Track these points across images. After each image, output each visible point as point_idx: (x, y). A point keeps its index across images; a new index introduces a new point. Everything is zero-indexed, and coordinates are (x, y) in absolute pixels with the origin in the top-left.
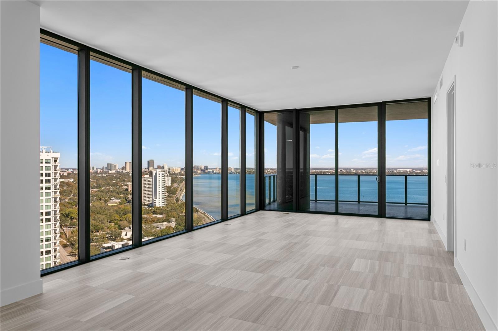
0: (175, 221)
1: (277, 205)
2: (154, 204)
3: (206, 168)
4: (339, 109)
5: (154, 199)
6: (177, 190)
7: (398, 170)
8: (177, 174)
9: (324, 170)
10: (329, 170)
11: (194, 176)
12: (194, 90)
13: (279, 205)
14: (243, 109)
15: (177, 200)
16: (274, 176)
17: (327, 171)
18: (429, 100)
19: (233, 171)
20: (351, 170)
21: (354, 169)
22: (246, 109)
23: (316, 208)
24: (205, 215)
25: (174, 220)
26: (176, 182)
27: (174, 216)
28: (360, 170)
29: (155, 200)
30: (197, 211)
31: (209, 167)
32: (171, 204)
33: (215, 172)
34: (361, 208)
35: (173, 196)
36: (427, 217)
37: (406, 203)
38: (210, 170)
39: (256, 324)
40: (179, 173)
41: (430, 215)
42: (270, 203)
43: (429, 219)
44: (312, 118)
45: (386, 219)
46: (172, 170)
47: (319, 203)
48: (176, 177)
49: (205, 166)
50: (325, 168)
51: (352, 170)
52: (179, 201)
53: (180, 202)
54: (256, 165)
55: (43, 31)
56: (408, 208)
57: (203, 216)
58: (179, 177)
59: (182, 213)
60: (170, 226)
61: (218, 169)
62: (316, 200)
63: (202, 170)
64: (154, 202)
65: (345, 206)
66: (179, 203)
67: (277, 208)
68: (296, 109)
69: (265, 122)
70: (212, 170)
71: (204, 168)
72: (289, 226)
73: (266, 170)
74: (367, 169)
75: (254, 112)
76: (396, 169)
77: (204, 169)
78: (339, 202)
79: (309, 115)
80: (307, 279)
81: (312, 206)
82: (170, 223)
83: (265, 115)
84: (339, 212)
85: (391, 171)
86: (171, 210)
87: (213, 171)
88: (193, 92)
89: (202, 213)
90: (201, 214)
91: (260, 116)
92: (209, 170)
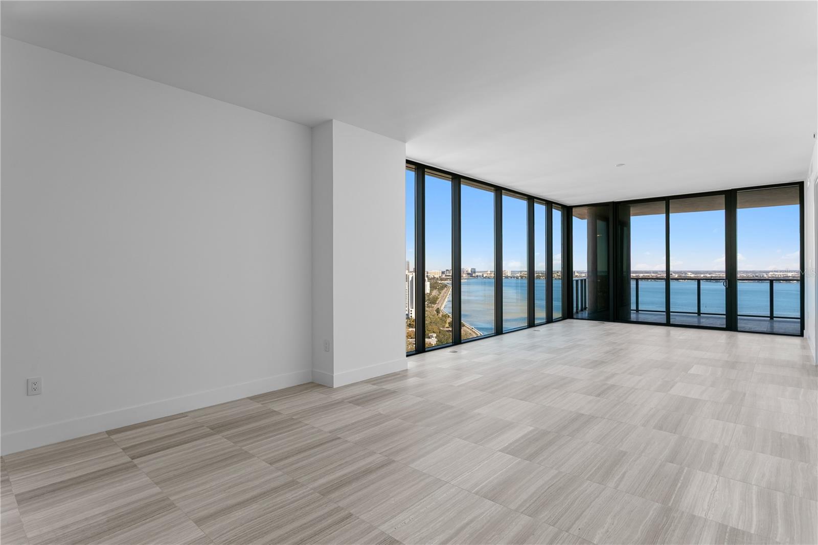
0: (436, 338)
1: (588, 314)
2: (410, 315)
3: (474, 271)
4: (670, 201)
5: (410, 309)
6: (437, 298)
7: (771, 273)
8: (437, 279)
9: (642, 273)
10: (651, 273)
11: (462, 281)
12: (503, 191)
13: (591, 314)
14: (550, 205)
15: (438, 311)
16: (585, 280)
17: (648, 274)
18: (801, 185)
19: (509, 275)
20: (686, 274)
21: (693, 272)
22: (553, 205)
23: (637, 318)
24: (473, 331)
25: (435, 335)
26: (436, 289)
27: (434, 330)
28: (701, 274)
29: (411, 311)
30: (464, 326)
31: (477, 270)
32: (431, 316)
33: (484, 276)
34: (702, 320)
35: (433, 305)
36: (799, 333)
37: (772, 317)
38: (479, 274)
39: (598, 398)
40: (440, 277)
41: (804, 329)
42: (577, 312)
43: (802, 335)
44: (632, 210)
45: (737, 333)
46: (431, 273)
47: (642, 313)
48: (436, 283)
49: (472, 269)
50: (644, 271)
51: (689, 273)
52: (439, 313)
53: (441, 313)
54: (563, 268)
55: (408, 162)
56: (774, 323)
57: (471, 332)
58: (440, 282)
59: (444, 327)
60: (430, 343)
61: (489, 273)
62: (637, 310)
63: (468, 274)
64: (410, 312)
65: (677, 318)
66: (440, 315)
67: (588, 316)
68: (613, 202)
69: (573, 217)
70: (481, 274)
71: (472, 272)
72: (608, 334)
73: (555, 273)
74: (715, 272)
75: (560, 207)
76: (767, 272)
77: (470, 272)
78: (671, 313)
79: (630, 207)
80: (641, 375)
81: (633, 316)
82: (430, 340)
83: (574, 210)
84: (671, 323)
85: (757, 275)
86: (431, 323)
87: (483, 275)
88: (503, 193)
89: (469, 328)
90: (468, 330)
91: (568, 212)
92: (477, 274)
